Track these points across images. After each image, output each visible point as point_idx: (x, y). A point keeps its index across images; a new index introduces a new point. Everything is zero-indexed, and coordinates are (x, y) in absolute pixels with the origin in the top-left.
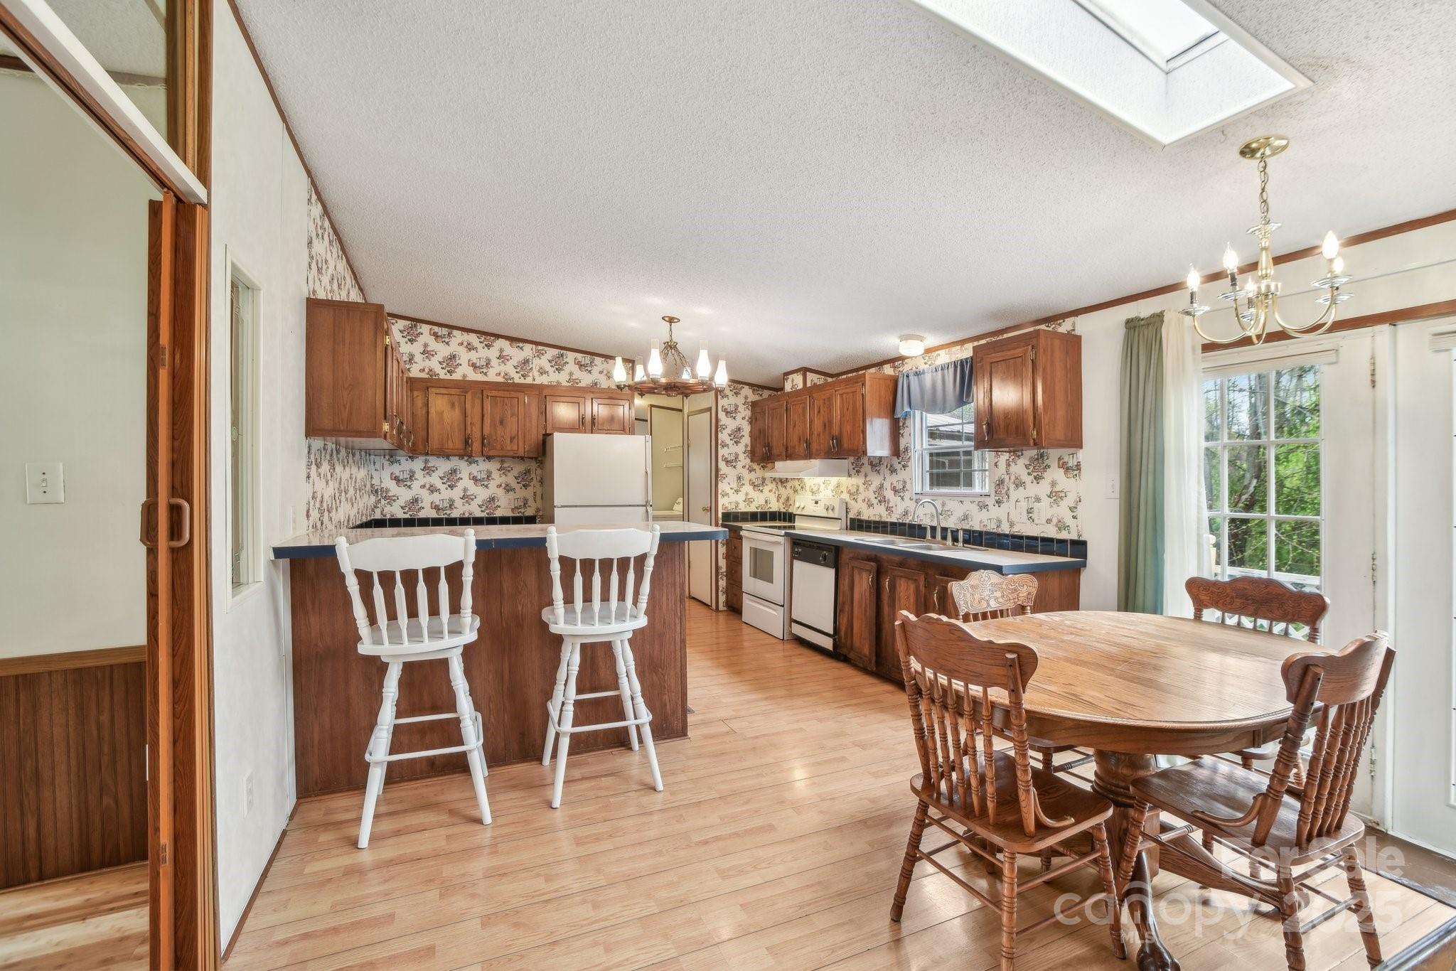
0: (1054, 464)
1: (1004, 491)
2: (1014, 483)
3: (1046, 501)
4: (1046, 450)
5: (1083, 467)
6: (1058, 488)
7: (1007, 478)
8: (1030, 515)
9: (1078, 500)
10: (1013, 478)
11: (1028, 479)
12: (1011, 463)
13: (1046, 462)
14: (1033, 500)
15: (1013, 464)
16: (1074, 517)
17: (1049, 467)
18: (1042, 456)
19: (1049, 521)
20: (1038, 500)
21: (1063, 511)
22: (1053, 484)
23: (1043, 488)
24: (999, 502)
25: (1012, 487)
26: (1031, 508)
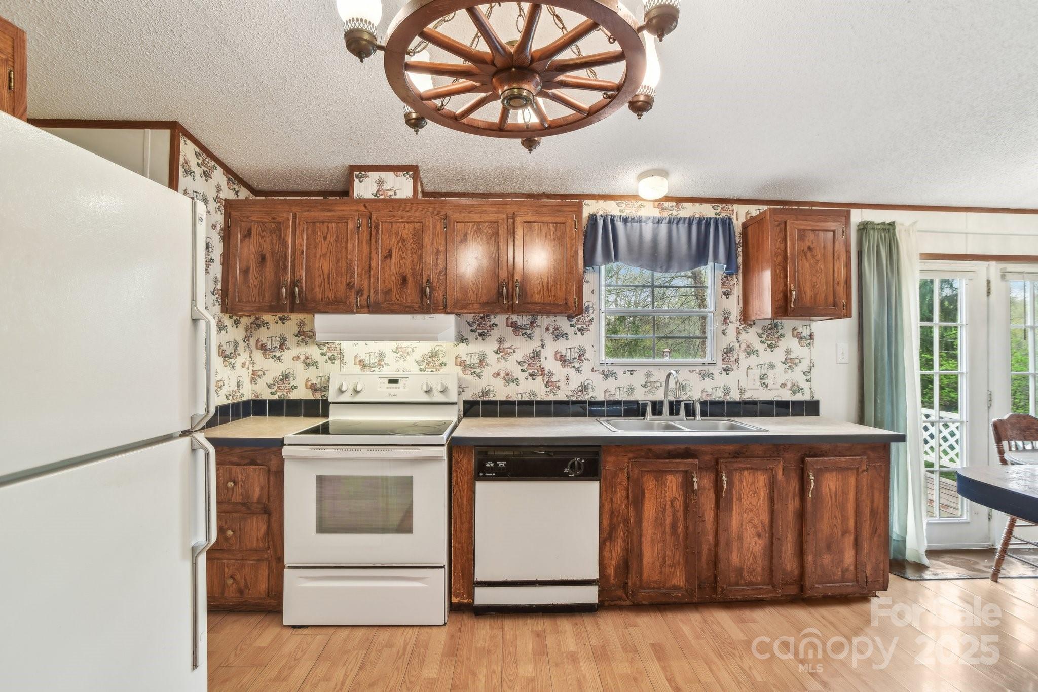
0: (789, 334)
1: (733, 359)
2: (745, 351)
3: (780, 368)
4: (780, 321)
5: (815, 337)
6: (792, 356)
7: (737, 345)
8: (763, 381)
9: (812, 366)
10: (744, 346)
11: (761, 348)
12: (741, 331)
13: (780, 332)
14: (767, 366)
15: (743, 333)
16: (807, 381)
17: (783, 336)
18: (776, 326)
19: (783, 386)
20: (772, 366)
21: (797, 376)
22: (788, 351)
23: (778, 356)
24: (727, 370)
25: (743, 355)
26: (764, 375)
